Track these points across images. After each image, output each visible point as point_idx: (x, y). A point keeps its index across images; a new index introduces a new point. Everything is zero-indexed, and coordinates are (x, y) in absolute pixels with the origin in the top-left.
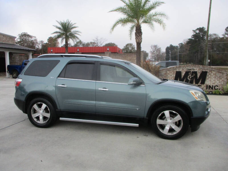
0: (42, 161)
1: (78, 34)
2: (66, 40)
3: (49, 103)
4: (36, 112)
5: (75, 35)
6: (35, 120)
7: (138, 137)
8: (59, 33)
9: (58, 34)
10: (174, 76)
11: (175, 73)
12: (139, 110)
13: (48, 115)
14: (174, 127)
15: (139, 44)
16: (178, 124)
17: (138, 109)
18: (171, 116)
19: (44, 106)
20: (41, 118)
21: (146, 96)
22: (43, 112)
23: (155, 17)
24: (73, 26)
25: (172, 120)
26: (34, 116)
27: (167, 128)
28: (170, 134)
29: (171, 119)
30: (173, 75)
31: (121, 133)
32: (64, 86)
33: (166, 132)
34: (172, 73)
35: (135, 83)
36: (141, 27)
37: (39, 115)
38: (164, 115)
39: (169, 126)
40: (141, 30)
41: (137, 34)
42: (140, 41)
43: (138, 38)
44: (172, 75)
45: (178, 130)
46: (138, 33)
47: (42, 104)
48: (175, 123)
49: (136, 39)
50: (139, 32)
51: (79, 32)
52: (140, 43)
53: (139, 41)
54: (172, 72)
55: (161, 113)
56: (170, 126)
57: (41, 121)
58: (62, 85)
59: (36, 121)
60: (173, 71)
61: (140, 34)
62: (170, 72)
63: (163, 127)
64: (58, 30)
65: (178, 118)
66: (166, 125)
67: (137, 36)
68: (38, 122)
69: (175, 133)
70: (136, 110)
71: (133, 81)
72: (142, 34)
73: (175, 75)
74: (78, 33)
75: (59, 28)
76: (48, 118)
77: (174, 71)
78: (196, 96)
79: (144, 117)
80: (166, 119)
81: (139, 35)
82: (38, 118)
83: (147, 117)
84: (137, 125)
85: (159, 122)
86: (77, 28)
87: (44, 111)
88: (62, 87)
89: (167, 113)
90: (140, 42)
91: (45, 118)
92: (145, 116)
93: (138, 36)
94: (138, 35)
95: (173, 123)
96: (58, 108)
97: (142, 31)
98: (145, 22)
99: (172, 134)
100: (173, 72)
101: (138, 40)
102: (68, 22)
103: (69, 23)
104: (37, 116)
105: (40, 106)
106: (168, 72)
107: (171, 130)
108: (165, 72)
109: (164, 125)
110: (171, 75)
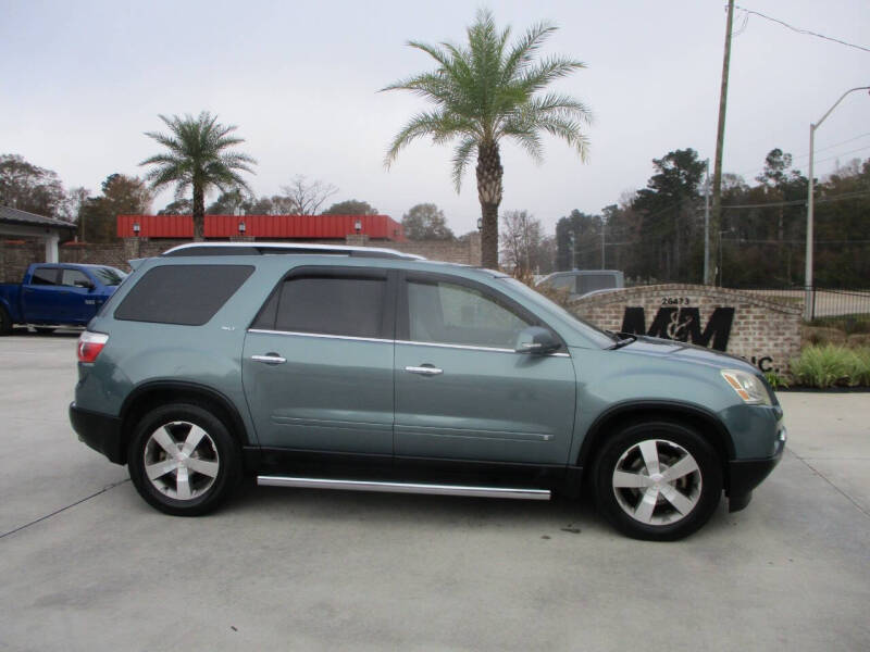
0: (235, 630)
1: (243, 168)
2: (195, 190)
3: (217, 423)
4: (164, 459)
5: (232, 169)
6: (159, 486)
7: (547, 538)
8: (170, 159)
9: (167, 165)
10: (617, 323)
11: (622, 315)
12: (550, 439)
13: (211, 469)
14: (673, 496)
15: (490, 210)
16: (685, 486)
17: (546, 437)
18: (661, 460)
19: (197, 434)
20: (183, 478)
21: (575, 392)
22: (192, 456)
23: (547, 114)
24: (225, 137)
25: (665, 472)
26: (154, 472)
27: (650, 500)
28: (658, 522)
29: (662, 470)
30: (614, 321)
31: (481, 525)
32: (275, 359)
33: (644, 513)
34: (610, 312)
35: (539, 345)
36: (497, 149)
37: (176, 470)
38: (637, 454)
39: (656, 494)
40: (498, 157)
41: (486, 173)
42: (496, 197)
43: (488, 186)
44: (610, 323)
45: (685, 505)
46: (488, 170)
47: (188, 429)
48: (675, 483)
49: (480, 191)
50: (490, 168)
51: (248, 160)
52: (498, 205)
53: (491, 199)
54: (612, 310)
55: (629, 449)
56: (660, 494)
57: (183, 492)
58: (269, 354)
59: (163, 492)
60: (613, 307)
61: (496, 174)
62: (604, 312)
63: (633, 497)
64: (166, 151)
65: (687, 465)
66: (647, 488)
67: (484, 181)
68: (170, 494)
69: (675, 519)
70: (542, 438)
71: (531, 338)
72: (502, 173)
73: (621, 321)
74: (242, 162)
75: (172, 144)
76: (211, 478)
77: (618, 307)
78: (742, 389)
79: (568, 464)
80: (644, 469)
81: (490, 177)
82: (169, 480)
83: (578, 464)
84: (544, 494)
85: (621, 479)
86: (243, 143)
87: (196, 452)
88: (269, 363)
89: (648, 448)
90: (495, 202)
91: (197, 479)
92: (573, 461)
93: (490, 182)
94: (487, 178)
95: (671, 483)
96: (252, 440)
97: (502, 163)
98: (511, 129)
99: (667, 523)
100: (616, 312)
101: (490, 194)
102: (207, 121)
103: (210, 126)
104: (167, 470)
105: (179, 435)
106: (598, 310)
107: (663, 508)
108: (586, 311)
109: (637, 489)
110: (607, 320)
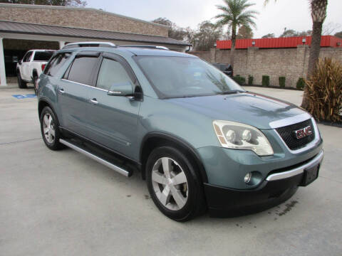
3: (53, 115)
4: (46, 127)
8: (223, 16)
9: (222, 18)
13: (54, 133)
14: (175, 195)
15: (318, 25)
17: (128, 144)
24: (247, 3)
28: (169, 207)
29: (171, 176)
39: (168, 191)
41: (315, 5)
42: (320, 18)
43: (316, 12)
45: (181, 203)
46: (317, 3)
47: (49, 116)
49: (312, 16)
55: (158, 161)
56: (170, 192)
58: (62, 90)
59: (47, 138)
61: (322, 5)
64: (222, 12)
65: (182, 177)
66: (165, 186)
68: (48, 140)
72: (327, 4)
75: (224, 9)
76: (54, 137)
78: (223, 136)
79: (138, 161)
83: (140, 161)
84: (126, 173)
85: (155, 176)
87: (51, 125)
88: (61, 93)
89: (165, 161)
92: (138, 158)
93: (317, 9)
94: (315, 7)
95: (175, 186)
96: (60, 124)
99: (173, 209)
104: (47, 131)
